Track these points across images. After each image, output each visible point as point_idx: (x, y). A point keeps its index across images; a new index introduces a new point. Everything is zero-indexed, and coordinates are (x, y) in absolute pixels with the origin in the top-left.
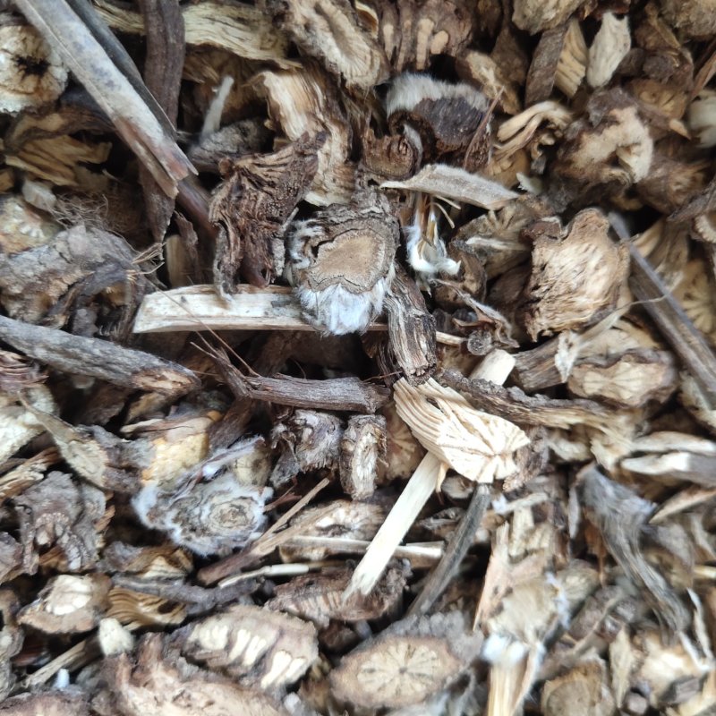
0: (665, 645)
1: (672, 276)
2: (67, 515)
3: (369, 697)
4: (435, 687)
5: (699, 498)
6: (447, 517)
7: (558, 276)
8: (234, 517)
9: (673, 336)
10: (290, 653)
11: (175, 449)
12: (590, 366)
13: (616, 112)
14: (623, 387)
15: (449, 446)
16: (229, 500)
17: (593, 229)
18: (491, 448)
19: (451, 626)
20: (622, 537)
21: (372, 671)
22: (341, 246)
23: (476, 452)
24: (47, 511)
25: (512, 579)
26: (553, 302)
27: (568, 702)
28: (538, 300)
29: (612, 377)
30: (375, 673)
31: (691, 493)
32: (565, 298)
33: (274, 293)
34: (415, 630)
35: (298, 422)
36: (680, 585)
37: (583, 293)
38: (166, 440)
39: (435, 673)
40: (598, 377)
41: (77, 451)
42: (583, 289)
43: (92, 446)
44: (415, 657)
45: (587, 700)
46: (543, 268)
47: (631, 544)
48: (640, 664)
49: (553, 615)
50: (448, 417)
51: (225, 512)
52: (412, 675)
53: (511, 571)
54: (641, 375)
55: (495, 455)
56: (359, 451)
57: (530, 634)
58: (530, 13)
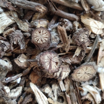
2: (20, 38)
3: (79, 79)
4: (91, 76)
8: (55, 39)
15: (92, 26)
16: (54, 35)
18: (99, 27)
19: (93, 64)
21: (79, 73)
24: (16, 37)
34: (87, 64)
35: (64, 21)
44: (87, 70)
52: (87, 74)
55: (99, 29)
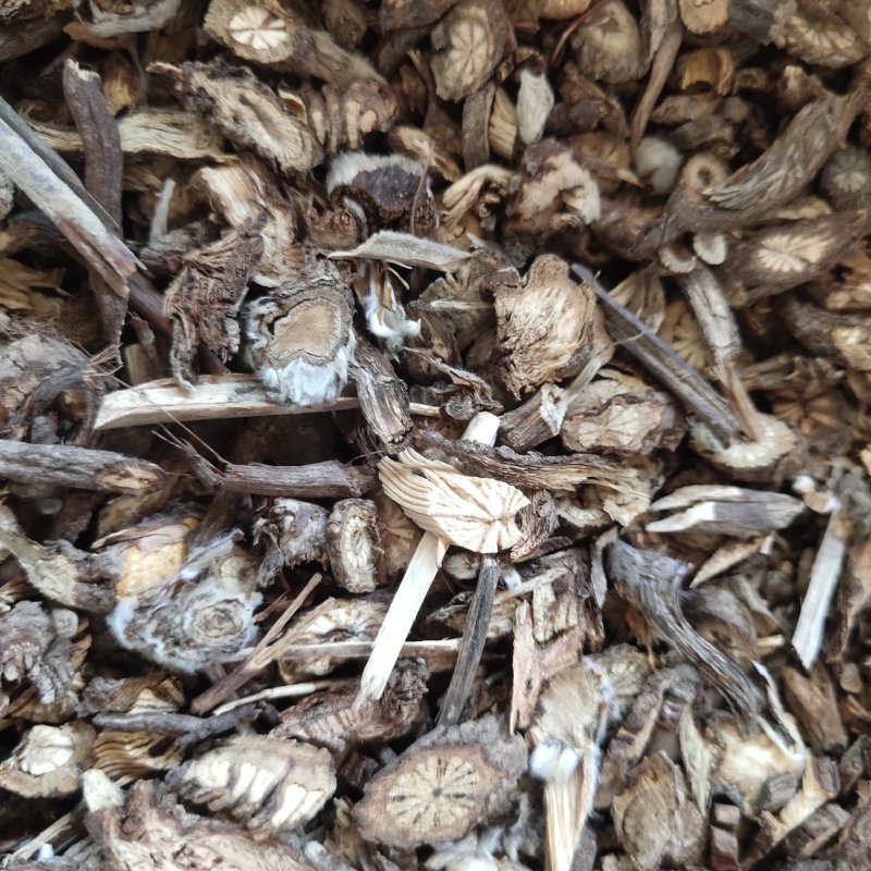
0: (744, 736)
1: (653, 318)
2: (36, 643)
3: (405, 833)
4: (479, 810)
5: (739, 554)
6: (458, 602)
7: (525, 325)
8: (220, 623)
9: (662, 372)
10: (303, 786)
11: (151, 559)
12: (581, 417)
13: (552, 160)
14: (621, 433)
15: (443, 516)
16: (212, 603)
17: (552, 273)
18: (489, 512)
19: (484, 731)
20: (663, 606)
21: (402, 798)
22: (296, 319)
23: (472, 519)
24: (14, 641)
25: (545, 668)
26: (526, 353)
27: (645, 821)
28: (511, 352)
29: (607, 423)
30: (405, 802)
31: (730, 550)
32: (537, 346)
33: (238, 381)
34: (443, 740)
35: (277, 511)
36: (744, 659)
37: (555, 338)
38: (139, 549)
39: (475, 790)
40: (592, 427)
41: (45, 572)
42: (553, 333)
43: (60, 561)
44: (448, 773)
45: (664, 812)
46: (508, 318)
47: (673, 613)
48: (719, 760)
49: (601, 707)
50: (437, 485)
51: (208, 618)
52: (448, 796)
53: (542, 659)
54: (636, 415)
55: (495, 521)
56: (348, 535)
57: (580, 735)
58: (451, 84)
